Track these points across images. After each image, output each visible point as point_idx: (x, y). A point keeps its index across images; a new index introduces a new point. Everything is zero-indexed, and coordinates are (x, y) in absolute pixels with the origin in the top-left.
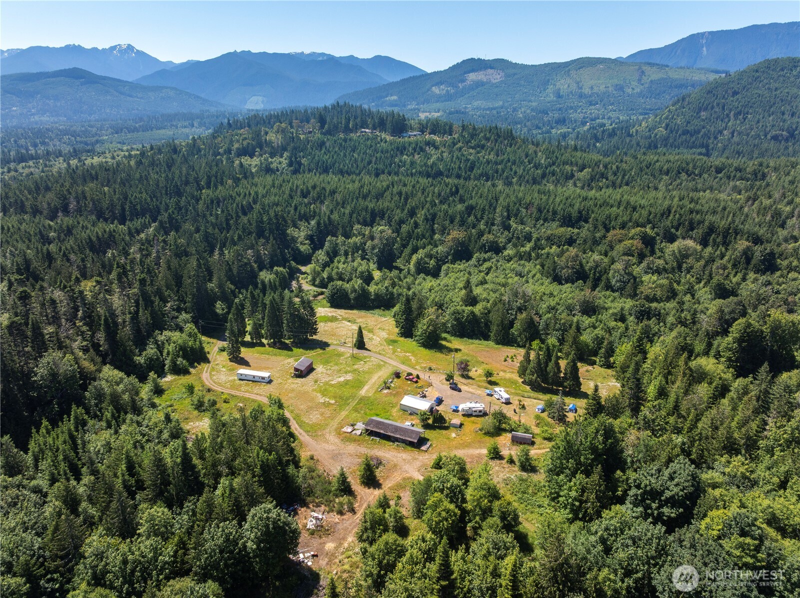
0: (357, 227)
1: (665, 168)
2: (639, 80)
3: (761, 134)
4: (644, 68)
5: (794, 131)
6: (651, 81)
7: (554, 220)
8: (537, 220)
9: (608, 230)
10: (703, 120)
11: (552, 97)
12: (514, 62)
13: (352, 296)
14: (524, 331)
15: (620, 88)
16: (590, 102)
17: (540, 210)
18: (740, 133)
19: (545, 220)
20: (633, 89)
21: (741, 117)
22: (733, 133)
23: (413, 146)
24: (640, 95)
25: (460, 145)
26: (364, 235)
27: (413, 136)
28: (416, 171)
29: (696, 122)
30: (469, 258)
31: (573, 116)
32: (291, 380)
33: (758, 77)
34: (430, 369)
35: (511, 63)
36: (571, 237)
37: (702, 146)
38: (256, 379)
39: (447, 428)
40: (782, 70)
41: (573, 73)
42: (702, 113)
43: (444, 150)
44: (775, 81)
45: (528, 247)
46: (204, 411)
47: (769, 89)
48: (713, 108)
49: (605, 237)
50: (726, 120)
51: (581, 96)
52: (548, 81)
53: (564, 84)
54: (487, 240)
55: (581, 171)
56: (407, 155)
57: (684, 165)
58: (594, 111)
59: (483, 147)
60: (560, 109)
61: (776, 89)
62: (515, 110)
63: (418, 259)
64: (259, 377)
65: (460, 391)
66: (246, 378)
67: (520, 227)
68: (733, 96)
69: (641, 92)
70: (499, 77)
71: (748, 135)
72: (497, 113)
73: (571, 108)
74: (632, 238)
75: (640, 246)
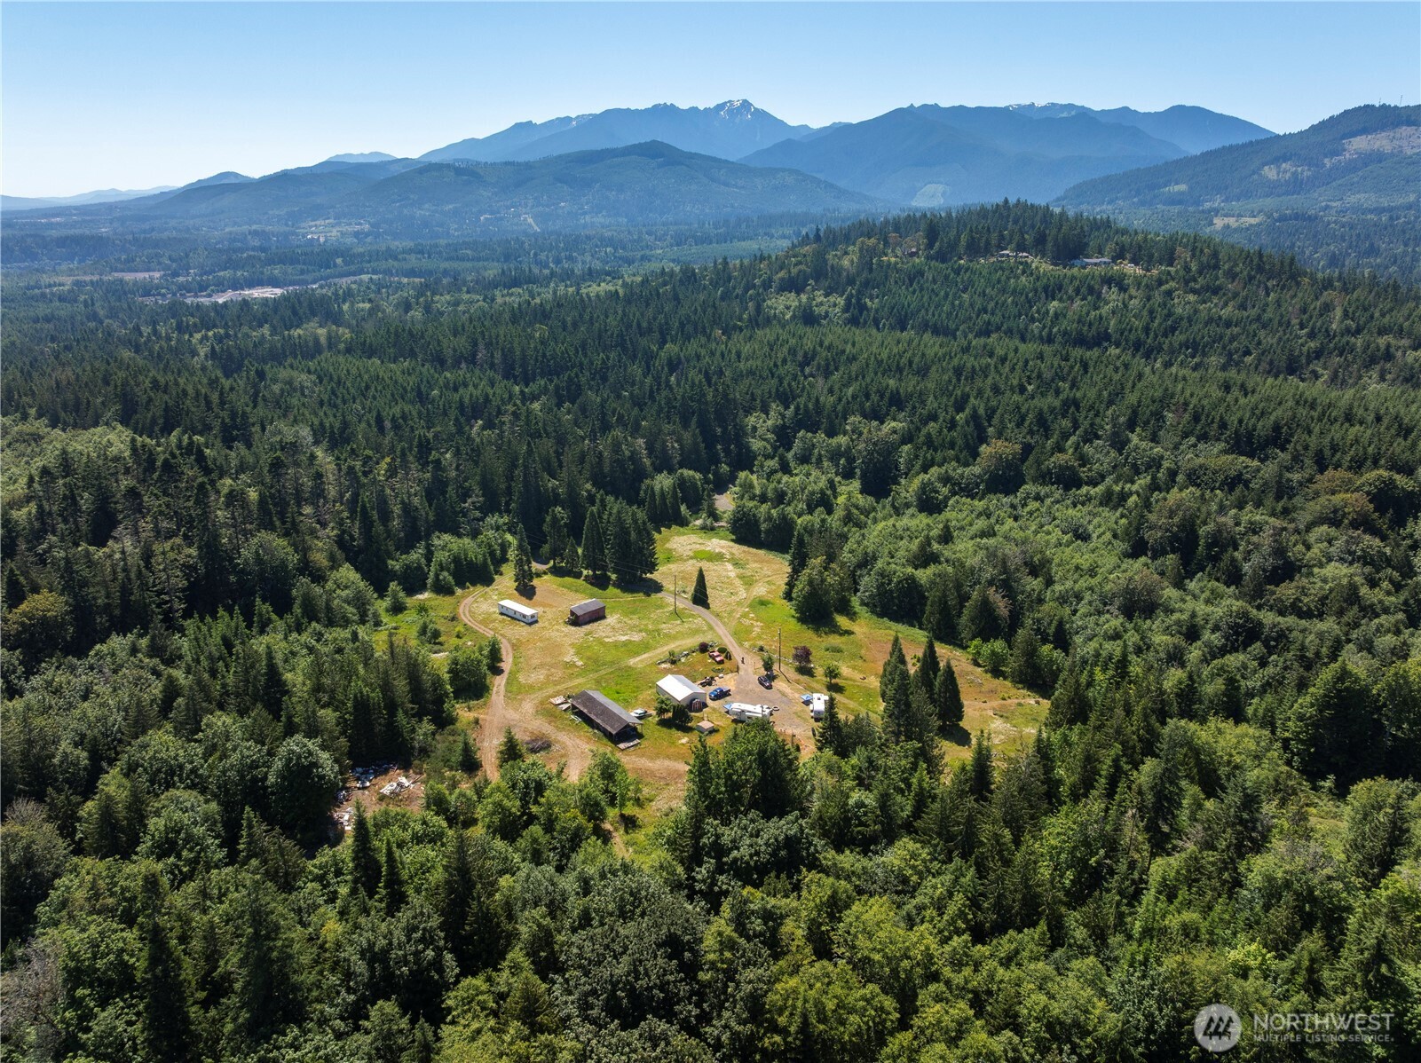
0: (856, 419)
7: (1218, 440)
8: (1186, 435)
9: (1322, 470)
13: (763, 527)
17: (1196, 418)
19: (1204, 437)
25: (1173, 284)
27: (1096, 265)
30: (1010, 490)
32: (558, 626)
34: (761, 649)
36: (1241, 475)
38: (517, 616)
59: (1216, 291)
64: (520, 614)
65: (768, 687)
66: (506, 613)
67: (1145, 446)
74: (1356, 490)
75: (1361, 507)
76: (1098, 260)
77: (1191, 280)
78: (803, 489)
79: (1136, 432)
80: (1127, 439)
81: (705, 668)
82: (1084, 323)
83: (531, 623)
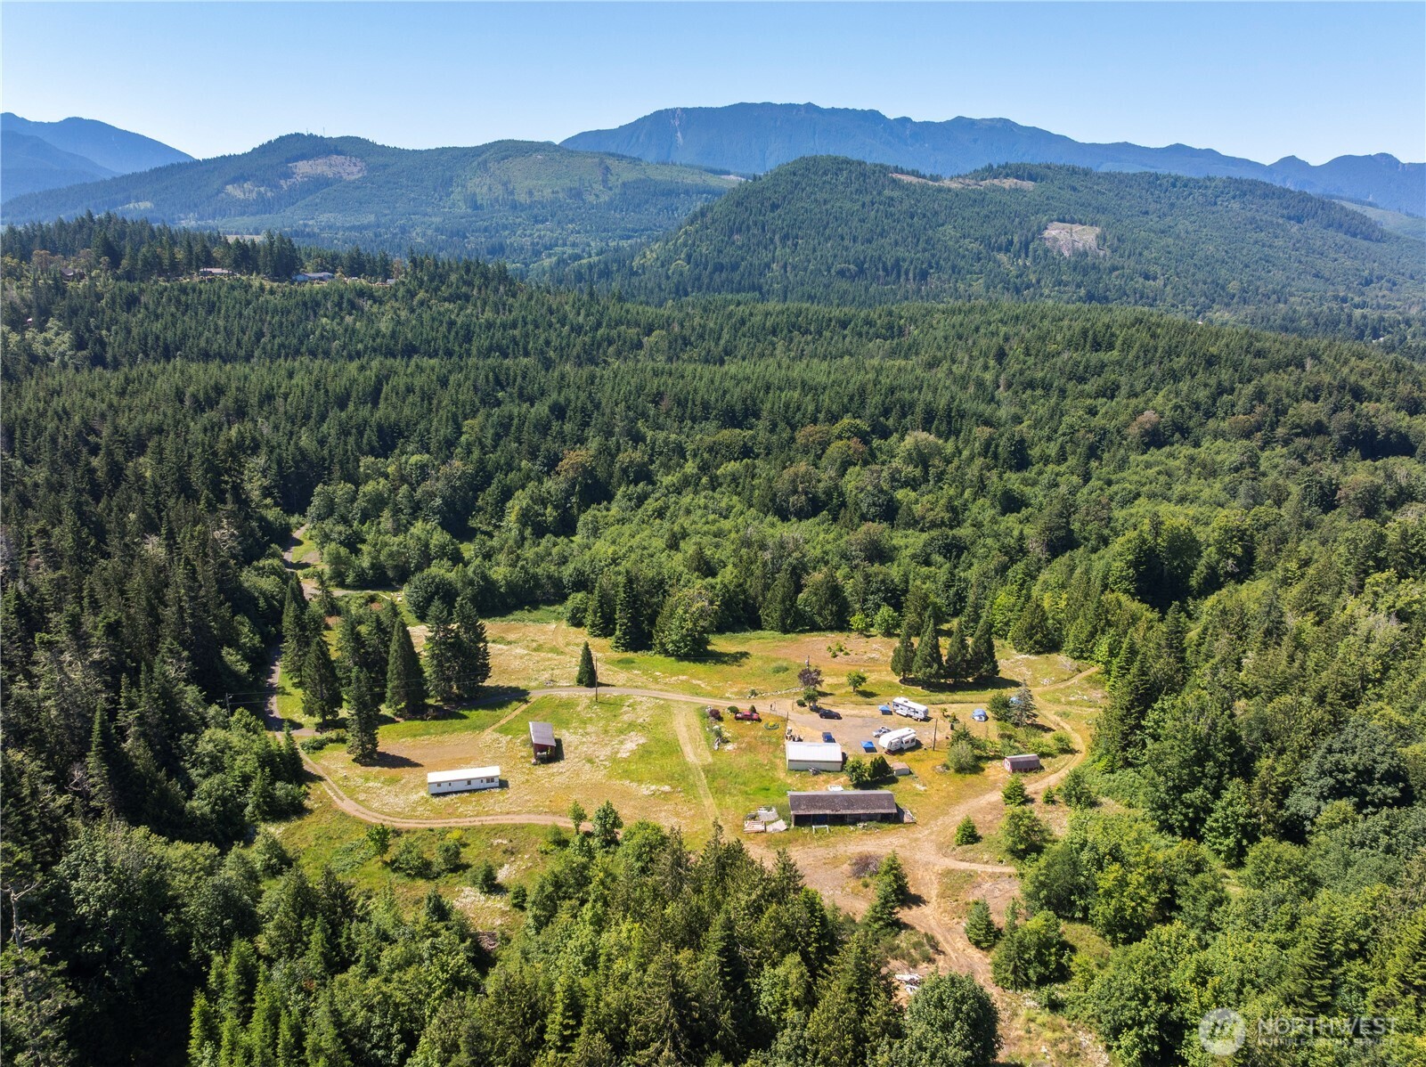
1: (768, 324)
2: (605, 181)
3: (823, 268)
4: (609, 162)
5: (864, 262)
6: (624, 184)
7: (707, 419)
8: (681, 420)
9: (793, 428)
10: (741, 248)
11: (463, 208)
12: (379, 143)
14: (826, 603)
15: (577, 194)
16: (536, 217)
17: (680, 403)
18: (794, 268)
19: (694, 420)
20: (597, 196)
21: (790, 243)
22: (785, 267)
23: (336, 299)
24: (610, 205)
25: (422, 295)
26: (386, 476)
27: (315, 282)
28: (366, 347)
29: (730, 250)
30: (610, 497)
31: (515, 240)
32: (542, 771)
33: (798, 183)
34: (754, 693)
35: (374, 145)
36: (745, 444)
37: (753, 288)
38: (473, 786)
39: (894, 780)
40: (825, 173)
41: (492, 166)
42: (736, 237)
43: (397, 305)
44: (821, 190)
45: (690, 467)
46: (439, 875)
47: (816, 200)
48: (748, 228)
49: (792, 439)
50: (771, 247)
51: (514, 206)
52: (451, 179)
53: (480, 186)
54: (631, 462)
55: (649, 334)
56: (326, 316)
57: (793, 320)
58: (545, 231)
59: (467, 298)
60: (486, 230)
61: (825, 202)
62: (403, 230)
63: (521, 508)
64: (481, 780)
65: (838, 717)
66: (450, 789)
67: (661, 435)
68: (772, 211)
69: (612, 201)
70: (355, 170)
71: (805, 270)
72: (376, 235)
73: (505, 227)
74: (840, 437)
75: (861, 448)
76: (322, 275)
77: (437, 289)
78: (427, 545)
79: (640, 424)
80: (638, 431)
81: (758, 731)
82: (384, 336)
83: (503, 784)
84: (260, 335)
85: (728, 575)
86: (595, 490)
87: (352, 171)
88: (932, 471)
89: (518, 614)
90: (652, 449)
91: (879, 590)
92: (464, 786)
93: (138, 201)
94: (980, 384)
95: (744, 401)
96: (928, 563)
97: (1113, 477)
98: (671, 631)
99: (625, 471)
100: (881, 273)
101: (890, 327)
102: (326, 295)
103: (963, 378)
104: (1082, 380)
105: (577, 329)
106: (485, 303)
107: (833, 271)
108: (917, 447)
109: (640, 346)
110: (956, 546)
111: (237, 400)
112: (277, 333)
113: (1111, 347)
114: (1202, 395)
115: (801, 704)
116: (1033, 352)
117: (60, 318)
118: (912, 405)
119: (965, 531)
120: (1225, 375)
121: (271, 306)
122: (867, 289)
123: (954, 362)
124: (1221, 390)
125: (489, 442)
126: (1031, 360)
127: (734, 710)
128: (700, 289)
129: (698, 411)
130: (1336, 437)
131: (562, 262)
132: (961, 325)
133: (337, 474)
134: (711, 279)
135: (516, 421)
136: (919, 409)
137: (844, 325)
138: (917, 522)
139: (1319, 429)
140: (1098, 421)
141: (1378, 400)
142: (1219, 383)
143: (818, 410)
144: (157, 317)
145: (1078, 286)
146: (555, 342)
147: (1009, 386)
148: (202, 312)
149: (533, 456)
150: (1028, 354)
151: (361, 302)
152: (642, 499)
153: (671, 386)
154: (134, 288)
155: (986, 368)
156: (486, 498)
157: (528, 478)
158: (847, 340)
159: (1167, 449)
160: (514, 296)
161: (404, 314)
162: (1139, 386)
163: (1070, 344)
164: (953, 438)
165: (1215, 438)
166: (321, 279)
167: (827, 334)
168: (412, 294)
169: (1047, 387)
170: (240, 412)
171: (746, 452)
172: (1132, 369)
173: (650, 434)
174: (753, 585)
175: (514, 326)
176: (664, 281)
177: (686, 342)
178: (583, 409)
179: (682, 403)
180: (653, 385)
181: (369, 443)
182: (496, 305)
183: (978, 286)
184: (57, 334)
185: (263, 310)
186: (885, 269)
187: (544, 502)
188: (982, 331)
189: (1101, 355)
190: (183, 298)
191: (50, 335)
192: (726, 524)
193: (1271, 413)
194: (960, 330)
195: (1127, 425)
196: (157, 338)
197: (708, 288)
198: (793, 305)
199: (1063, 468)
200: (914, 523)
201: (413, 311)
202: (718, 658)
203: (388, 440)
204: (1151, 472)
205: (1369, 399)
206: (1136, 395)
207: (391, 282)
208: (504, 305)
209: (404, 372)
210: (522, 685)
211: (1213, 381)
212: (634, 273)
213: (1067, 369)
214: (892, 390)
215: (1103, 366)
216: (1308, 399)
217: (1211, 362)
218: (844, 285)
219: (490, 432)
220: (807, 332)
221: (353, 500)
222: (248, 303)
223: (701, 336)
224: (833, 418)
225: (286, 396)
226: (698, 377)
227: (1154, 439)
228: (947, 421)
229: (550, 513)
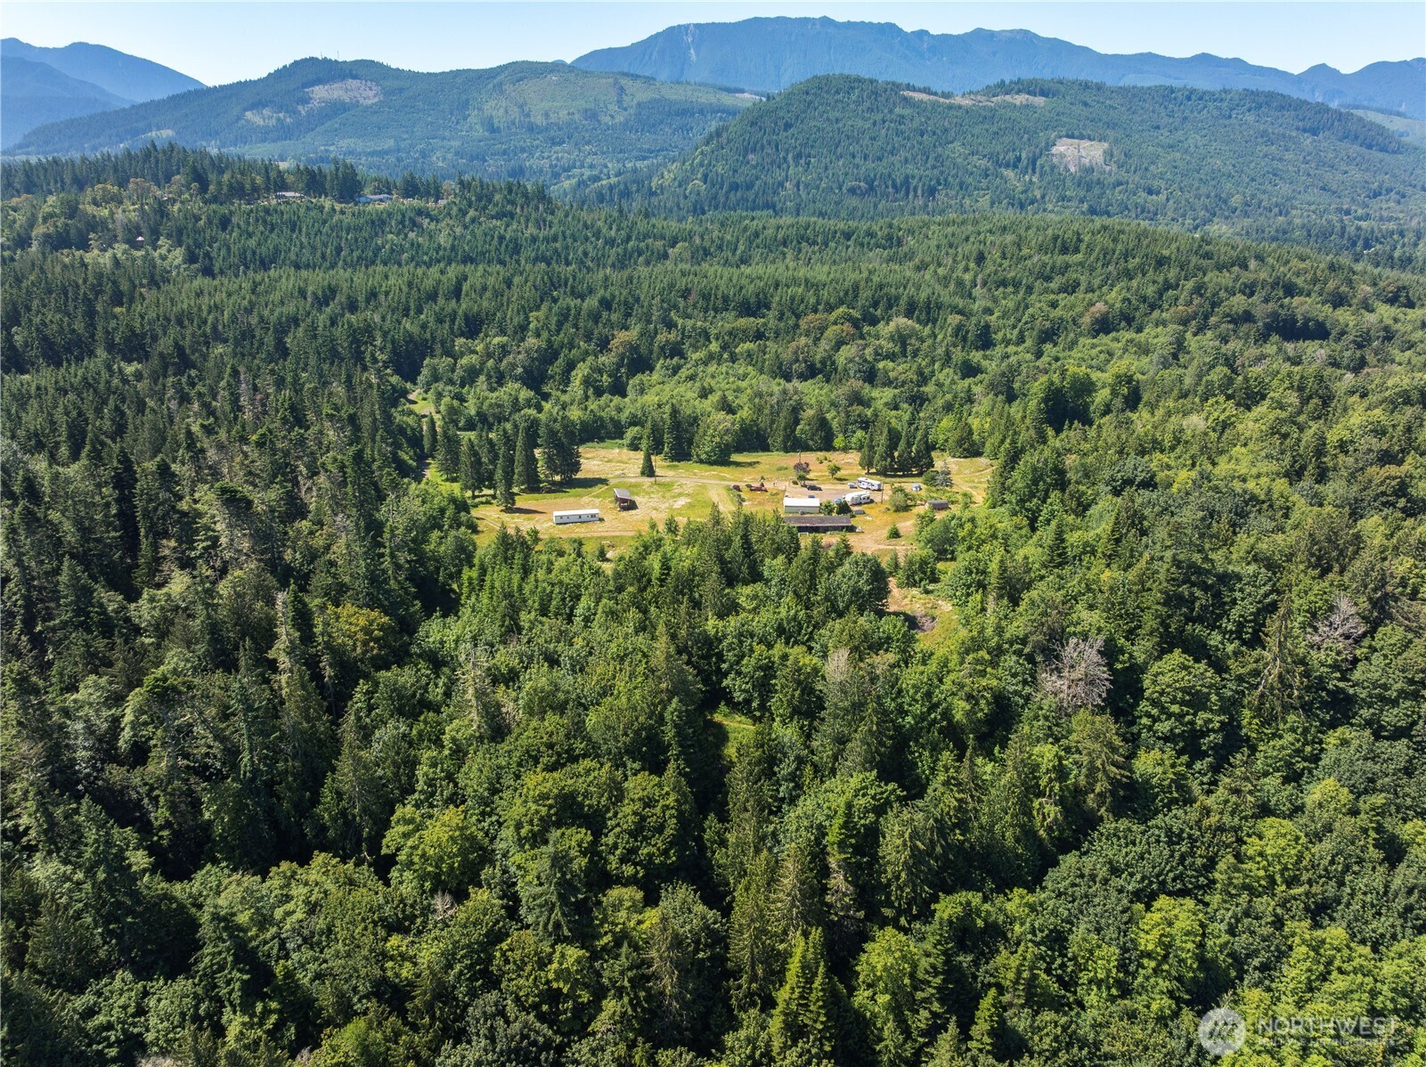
0: (460, 341)
1: (780, 236)
2: (620, 102)
3: (834, 186)
4: (623, 81)
5: (874, 180)
6: (639, 104)
8: (706, 311)
9: (798, 317)
10: (755, 167)
11: (480, 132)
12: (393, 66)
14: (817, 431)
15: (592, 115)
16: (552, 139)
18: (807, 186)
19: (716, 310)
20: (612, 117)
21: (802, 161)
22: (798, 185)
24: (625, 126)
26: (475, 352)
27: (378, 205)
28: (431, 258)
29: (744, 169)
31: (533, 163)
33: (811, 102)
35: (388, 68)
37: (767, 205)
38: (583, 519)
40: (837, 92)
41: (508, 88)
42: (751, 156)
43: (451, 222)
44: (833, 109)
45: (714, 347)
47: (828, 119)
48: (763, 148)
49: (797, 325)
50: (785, 166)
51: (532, 129)
52: (467, 100)
53: (496, 108)
54: (667, 342)
58: (563, 154)
60: (504, 152)
61: (837, 121)
62: (424, 155)
63: (583, 376)
64: (588, 516)
66: (568, 521)
68: (785, 130)
69: (627, 121)
70: (371, 94)
71: (818, 188)
72: (398, 160)
73: (523, 150)
74: (835, 323)
75: (852, 331)
76: (381, 196)
77: (485, 208)
78: (517, 399)
79: (672, 314)
80: (671, 320)
81: (767, 496)
82: (445, 249)
83: (601, 520)
84: (339, 250)
85: (745, 413)
86: (639, 362)
87: (368, 95)
88: (909, 348)
89: (590, 444)
90: (683, 334)
91: (856, 422)
92: (576, 519)
93: (159, 128)
94: (960, 283)
95: (757, 295)
96: (896, 408)
97: (1060, 355)
98: (705, 447)
99: (662, 348)
100: (890, 190)
101: (889, 238)
102: (390, 215)
103: (945, 278)
104: (1048, 279)
105: (611, 242)
106: (527, 220)
107: (844, 189)
108: (898, 329)
109: (666, 256)
110: (919, 397)
111: (349, 297)
112: (354, 247)
113: (1077, 250)
114: (1150, 290)
115: (795, 483)
116: (1009, 256)
117: (169, 236)
118: (897, 298)
119: (929, 389)
120: (1172, 274)
121: (345, 224)
122: (875, 206)
123: (939, 265)
124: (1168, 286)
125: (553, 327)
126: (1006, 263)
127: (748, 486)
128: (716, 208)
129: (719, 303)
130: (1260, 324)
131: (581, 184)
132: (953, 235)
133: (438, 352)
134: (727, 198)
135: (573, 311)
136: (903, 302)
137: (848, 236)
138: (891, 382)
139: (1247, 317)
140: (1058, 313)
141: (1308, 295)
142: (1166, 280)
143: (818, 303)
144: (250, 235)
145: (1082, 201)
146: (592, 253)
147: (985, 284)
148: (287, 231)
149: (588, 338)
150: (1004, 257)
151: (418, 219)
152: (676, 370)
153: (698, 284)
154: (224, 210)
155: (966, 269)
156: (556, 368)
157: (587, 353)
158: (850, 249)
159: (1113, 334)
160: (552, 213)
161: (458, 230)
162: (1096, 282)
163: (1041, 249)
164: (930, 325)
165: (1157, 325)
166: (381, 200)
167: (832, 245)
168: (465, 214)
169: (1016, 284)
170: (353, 307)
171: (759, 335)
172: (1092, 269)
173: (680, 322)
174: (764, 421)
175: (555, 239)
176: (682, 201)
177: (706, 253)
178: (626, 303)
179: (706, 297)
180: (682, 283)
181: (460, 328)
182: (537, 221)
183: (984, 202)
184: (169, 251)
185: (338, 227)
186: (894, 186)
187: (600, 372)
188: (972, 239)
189: (1067, 258)
190: (269, 219)
191: (163, 251)
192: (743, 384)
193: (1207, 306)
194: (952, 240)
195: (1081, 315)
196: (254, 253)
197: (724, 207)
198: (803, 219)
199: (1020, 348)
200: (888, 383)
201: (466, 227)
202: (738, 464)
203: (473, 327)
204: (1094, 352)
205: (1300, 294)
206: (1093, 291)
207: (442, 203)
208: (544, 221)
209: (476, 275)
210: (603, 477)
211: (1161, 279)
212: (652, 194)
213: (1037, 270)
214: (881, 286)
215: (1067, 266)
216: (1244, 294)
217: (1161, 262)
218: (854, 202)
219: (554, 320)
220: (815, 243)
221: (453, 371)
222: (325, 222)
223: (720, 248)
224: (830, 308)
225: (387, 294)
226: (717, 274)
227: (1104, 326)
228: (928, 312)
229: (606, 380)
